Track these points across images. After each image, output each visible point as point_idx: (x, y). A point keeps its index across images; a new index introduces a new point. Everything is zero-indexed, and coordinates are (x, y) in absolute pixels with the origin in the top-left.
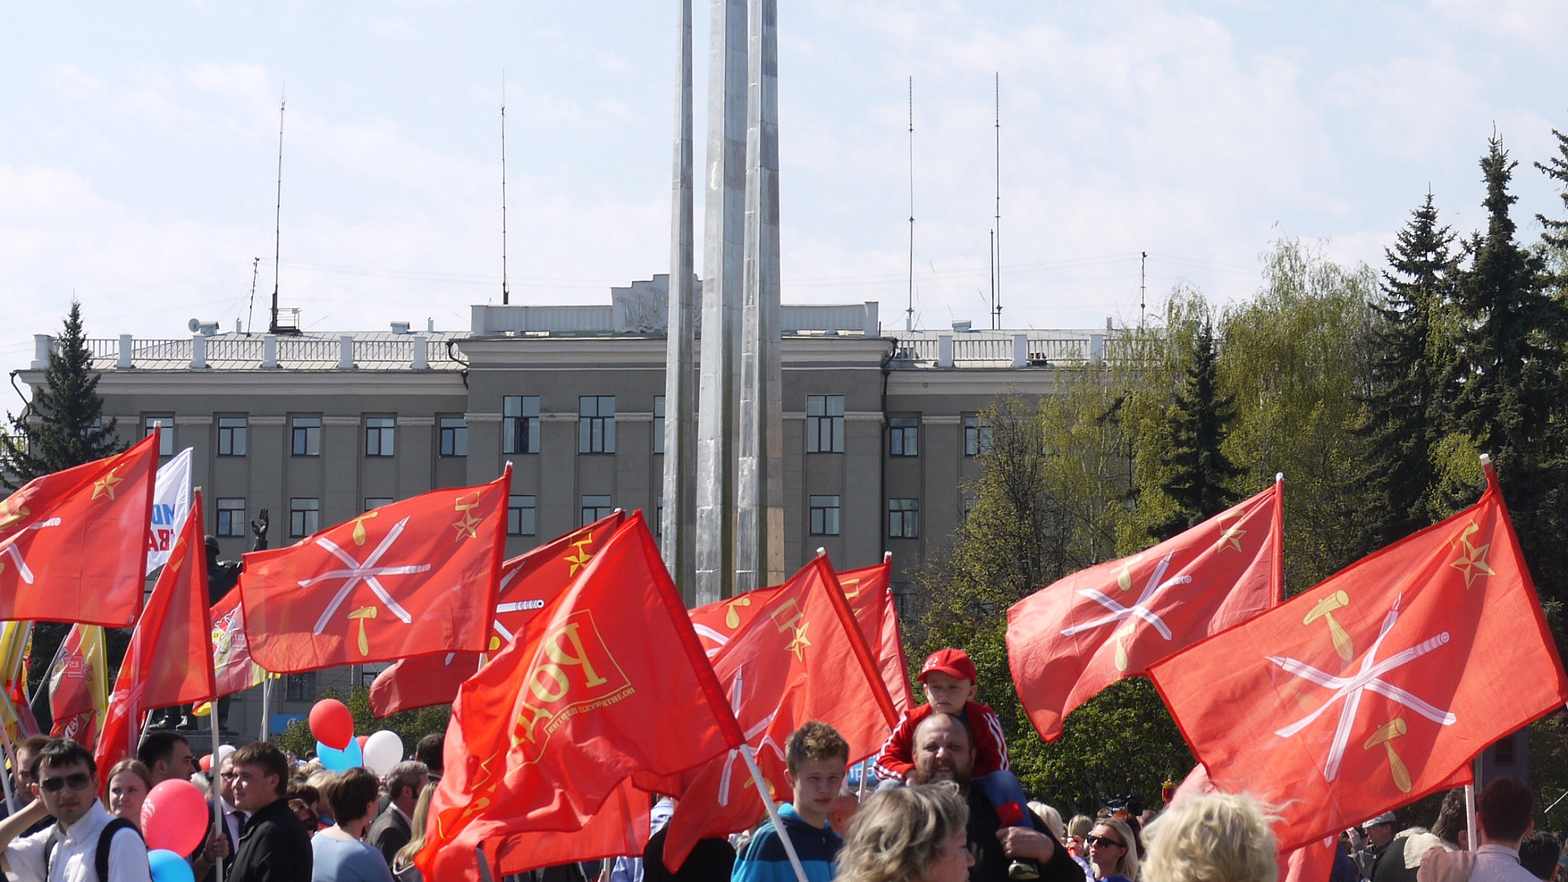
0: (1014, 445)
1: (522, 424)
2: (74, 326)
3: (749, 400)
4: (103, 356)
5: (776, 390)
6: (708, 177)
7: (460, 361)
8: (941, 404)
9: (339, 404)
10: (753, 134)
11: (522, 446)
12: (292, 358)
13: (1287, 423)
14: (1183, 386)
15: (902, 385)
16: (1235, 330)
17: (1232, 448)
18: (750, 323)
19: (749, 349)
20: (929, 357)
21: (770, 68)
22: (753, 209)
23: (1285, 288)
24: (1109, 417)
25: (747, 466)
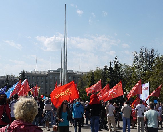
0: (81, 79)
1: (51, 77)
2: (24, 71)
3: (65, 76)
4: (25, 73)
5: (67, 75)
6: (63, 62)
7: (47, 73)
8: (77, 76)
9: (40, 76)
10: (66, 60)
11: (51, 78)
12: (37, 73)
13: (98, 78)
14: (91, 75)
15: (74, 75)
16: (94, 72)
17: (94, 79)
18: (65, 71)
19: (65, 73)
20: (76, 73)
21: (67, 56)
22: (66, 64)
23: (97, 69)
24: (87, 77)
25: (65, 80)
